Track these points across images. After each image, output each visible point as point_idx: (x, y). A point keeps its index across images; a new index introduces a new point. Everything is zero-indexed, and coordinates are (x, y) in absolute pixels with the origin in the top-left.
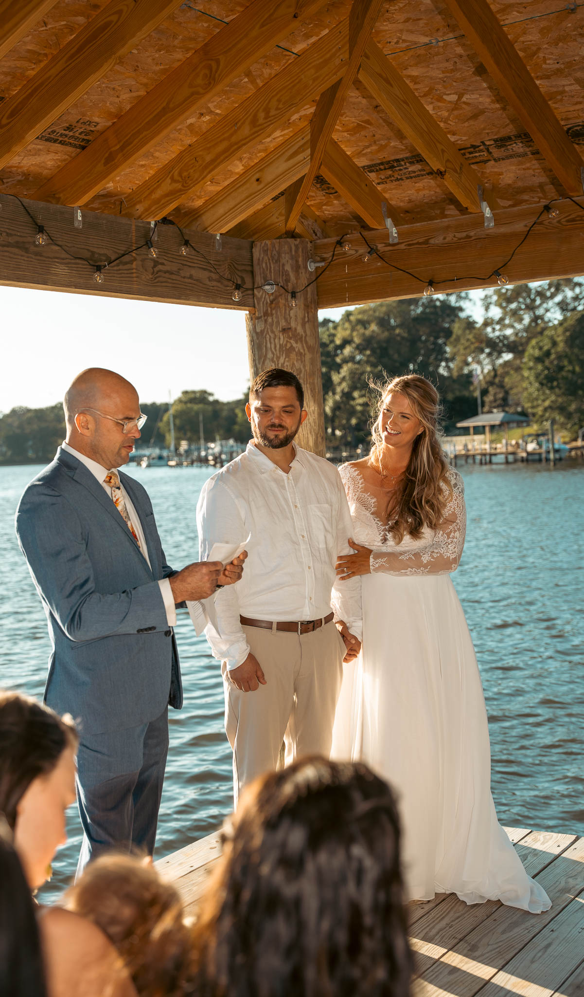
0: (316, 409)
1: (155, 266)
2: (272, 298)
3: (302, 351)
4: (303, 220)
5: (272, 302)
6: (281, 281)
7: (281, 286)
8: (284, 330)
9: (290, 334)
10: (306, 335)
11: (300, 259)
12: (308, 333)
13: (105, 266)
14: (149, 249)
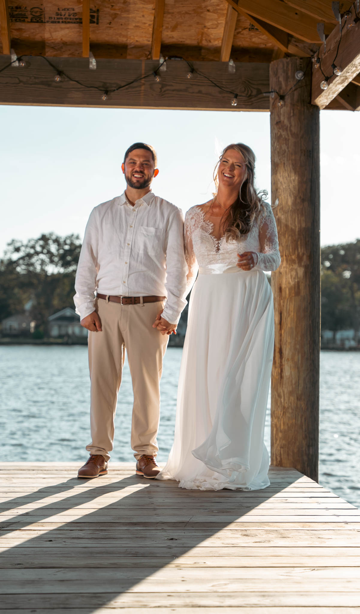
0: (297, 178)
1: (162, 87)
2: (273, 101)
3: (287, 137)
4: (298, 44)
5: (274, 104)
6: (277, 89)
7: (277, 92)
8: (277, 123)
9: (280, 125)
10: (291, 126)
11: (290, 72)
12: (293, 124)
13: (115, 90)
14: (155, 76)
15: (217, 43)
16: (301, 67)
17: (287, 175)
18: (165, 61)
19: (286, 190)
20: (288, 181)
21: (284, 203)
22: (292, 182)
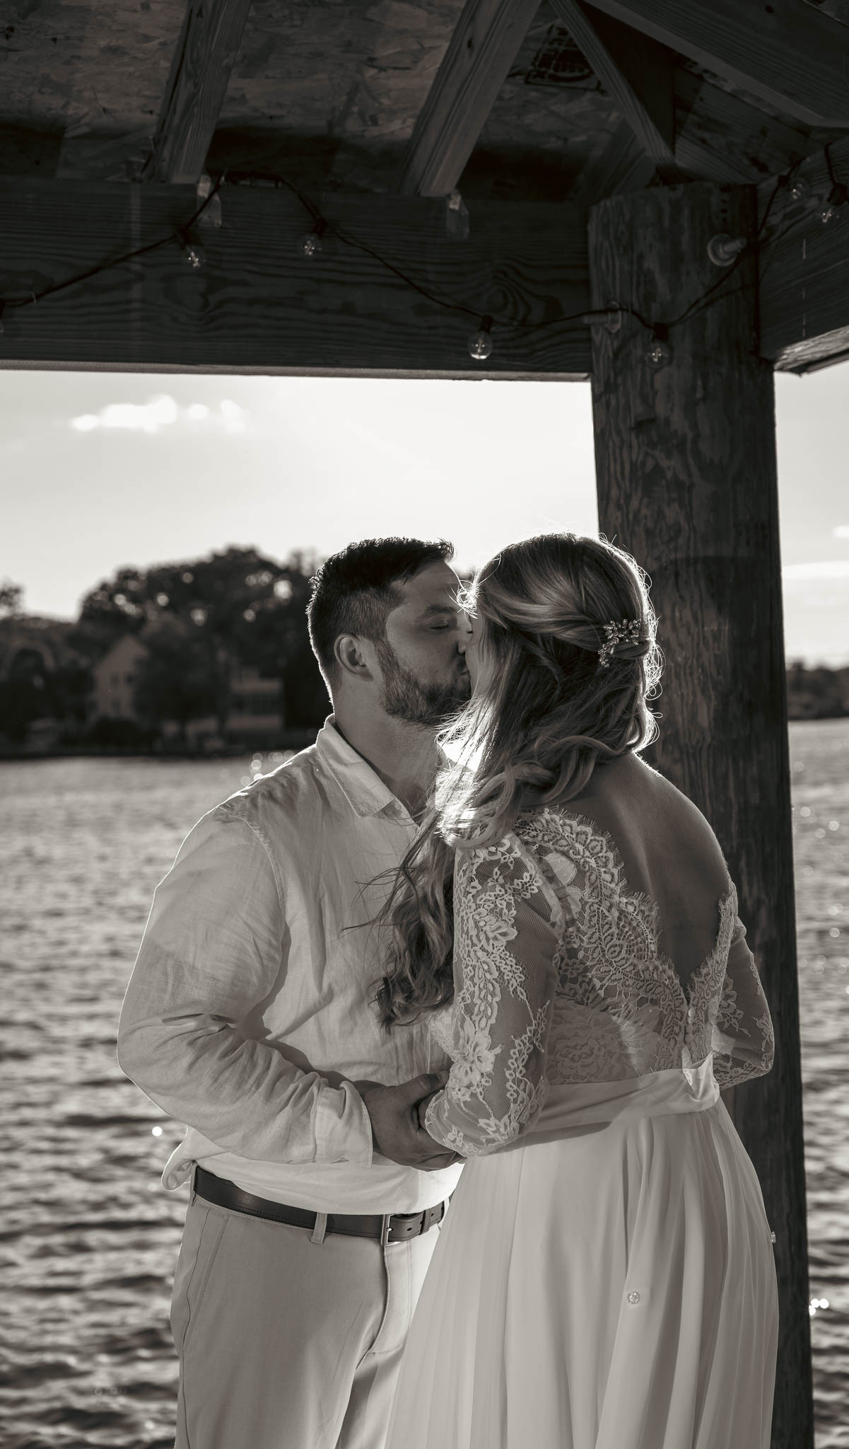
1: (212, 290)
2: (616, 344)
3: (683, 477)
4: (707, 136)
5: (616, 354)
6: (635, 301)
7: (634, 313)
8: (641, 426)
9: (654, 434)
10: (697, 436)
11: (685, 239)
12: (705, 428)
13: (30, 300)
14: (183, 248)
15: (399, 128)
16: (724, 220)
17: (687, 614)
18: (216, 189)
19: (688, 671)
20: (693, 639)
21: (679, 718)
22: (711, 641)
